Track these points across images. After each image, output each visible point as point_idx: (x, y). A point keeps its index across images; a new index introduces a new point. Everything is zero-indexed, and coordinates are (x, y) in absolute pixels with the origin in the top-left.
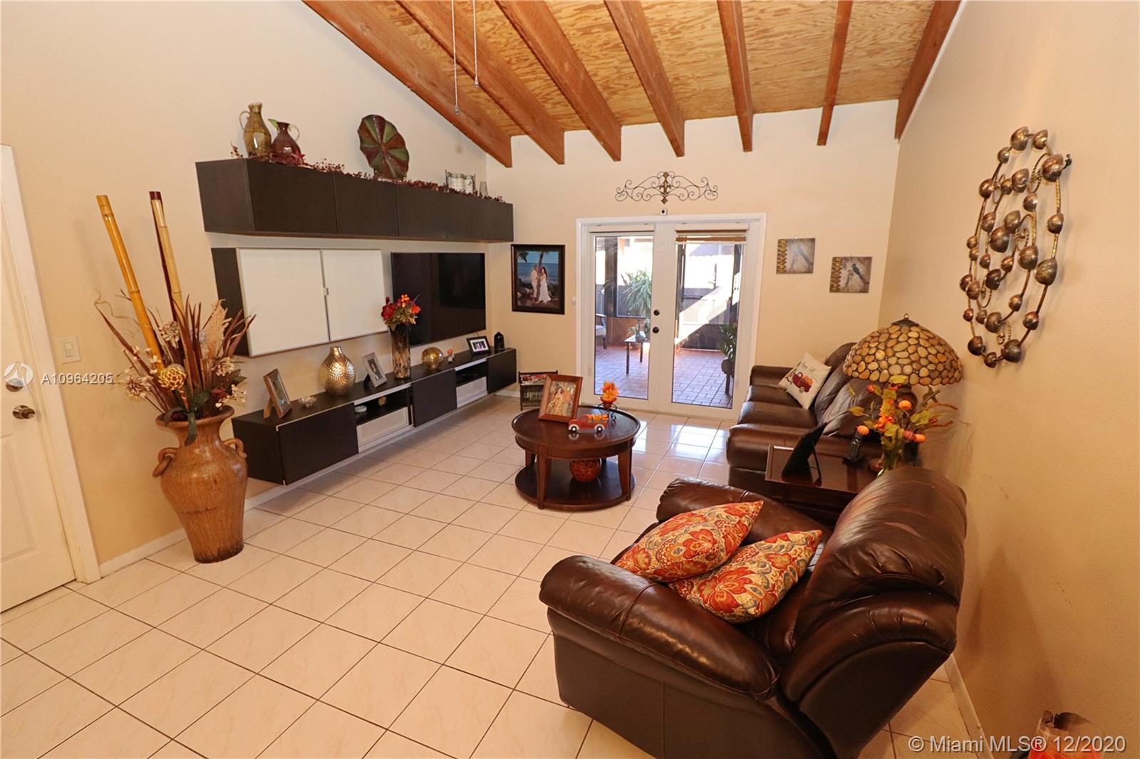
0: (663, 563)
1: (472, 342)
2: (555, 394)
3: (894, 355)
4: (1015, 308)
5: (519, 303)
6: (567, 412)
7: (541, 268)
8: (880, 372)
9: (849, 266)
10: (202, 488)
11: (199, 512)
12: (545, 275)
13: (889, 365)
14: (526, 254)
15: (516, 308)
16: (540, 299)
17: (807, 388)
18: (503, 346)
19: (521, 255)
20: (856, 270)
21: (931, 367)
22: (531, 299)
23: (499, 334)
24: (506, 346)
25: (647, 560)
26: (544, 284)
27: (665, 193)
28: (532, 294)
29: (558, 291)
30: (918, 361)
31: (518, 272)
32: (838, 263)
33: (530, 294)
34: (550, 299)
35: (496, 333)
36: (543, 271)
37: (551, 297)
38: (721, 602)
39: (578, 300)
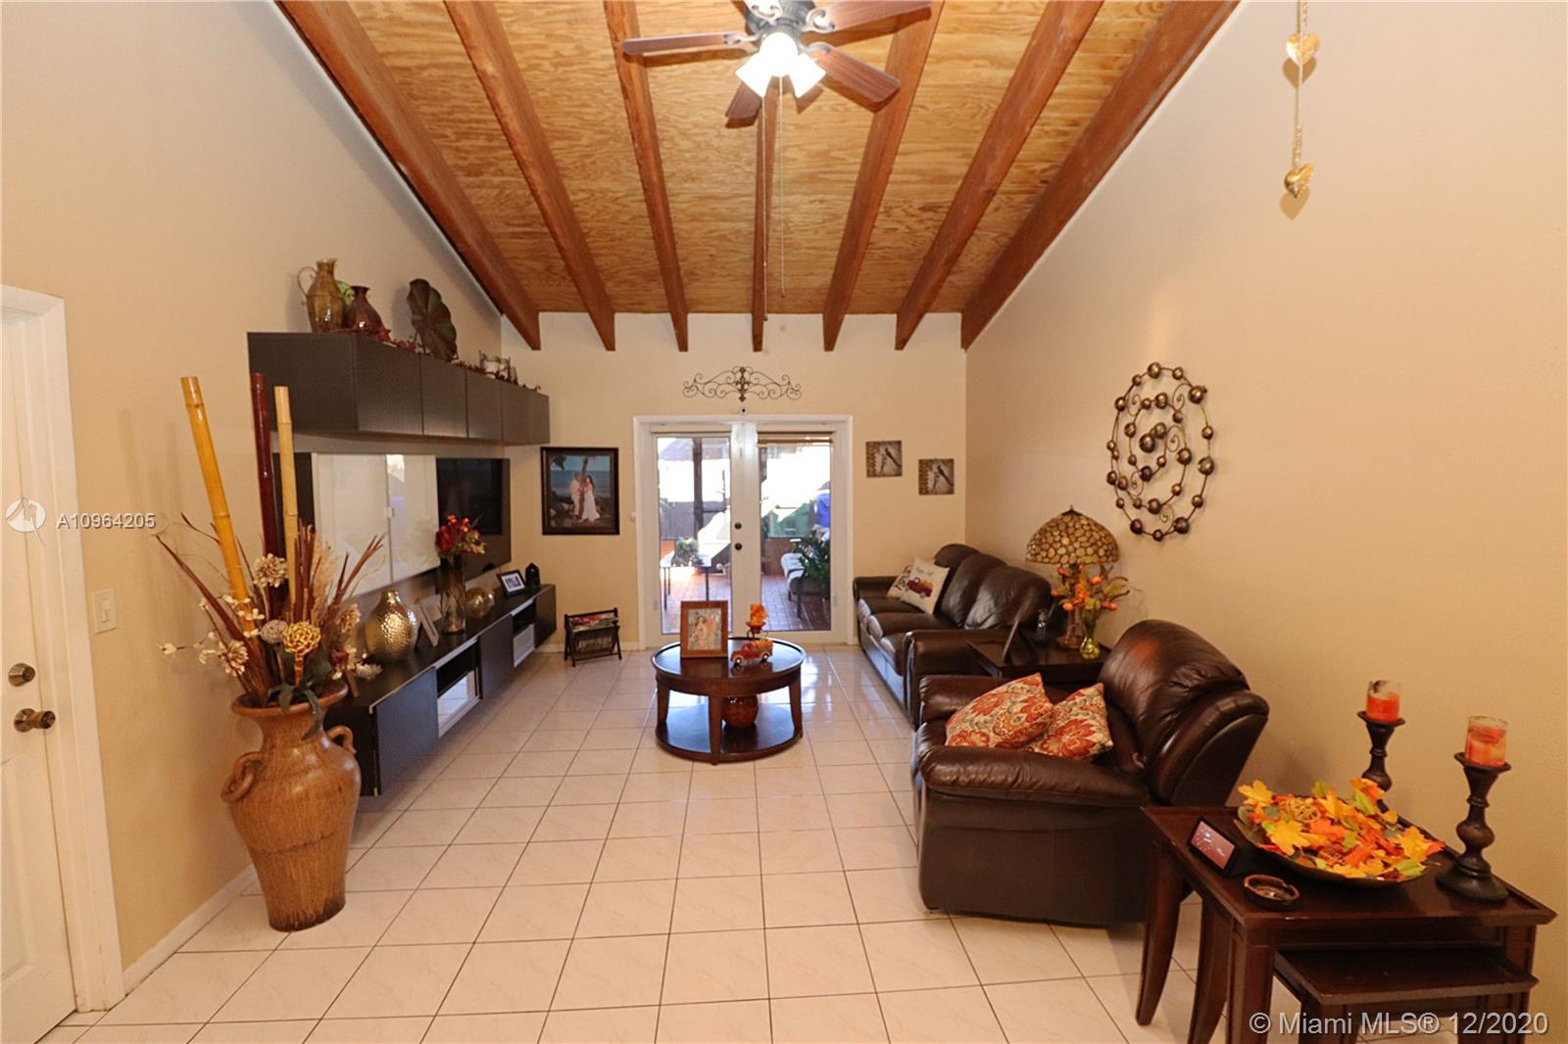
0: (1004, 734)
1: (504, 578)
2: (696, 624)
3: (1077, 540)
4: (1177, 493)
5: (553, 524)
6: (716, 644)
7: (585, 478)
8: (1069, 556)
9: (935, 468)
10: (323, 802)
11: (311, 843)
12: (590, 486)
13: (1075, 549)
14: (563, 459)
15: (547, 531)
16: (584, 517)
17: (928, 592)
18: (538, 581)
19: (555, 461)
20: (941, 472)
21: (1105, 547)
22: (571, 517)
23: (532, 566)
24: (543, 581)
25: (984, 739)
26: (590, 497)
27: (742, 390)
28: (573, 511)
29: (611, 507)
30: (1096, 544)
31: (552, 483)
32: (925, 466)
33: (568, 511)
34: (598, 516)
35: (528, 565)
36: (588, 480)
37: (601, 514)
38: (1077, 748)
39: (638, 514)
